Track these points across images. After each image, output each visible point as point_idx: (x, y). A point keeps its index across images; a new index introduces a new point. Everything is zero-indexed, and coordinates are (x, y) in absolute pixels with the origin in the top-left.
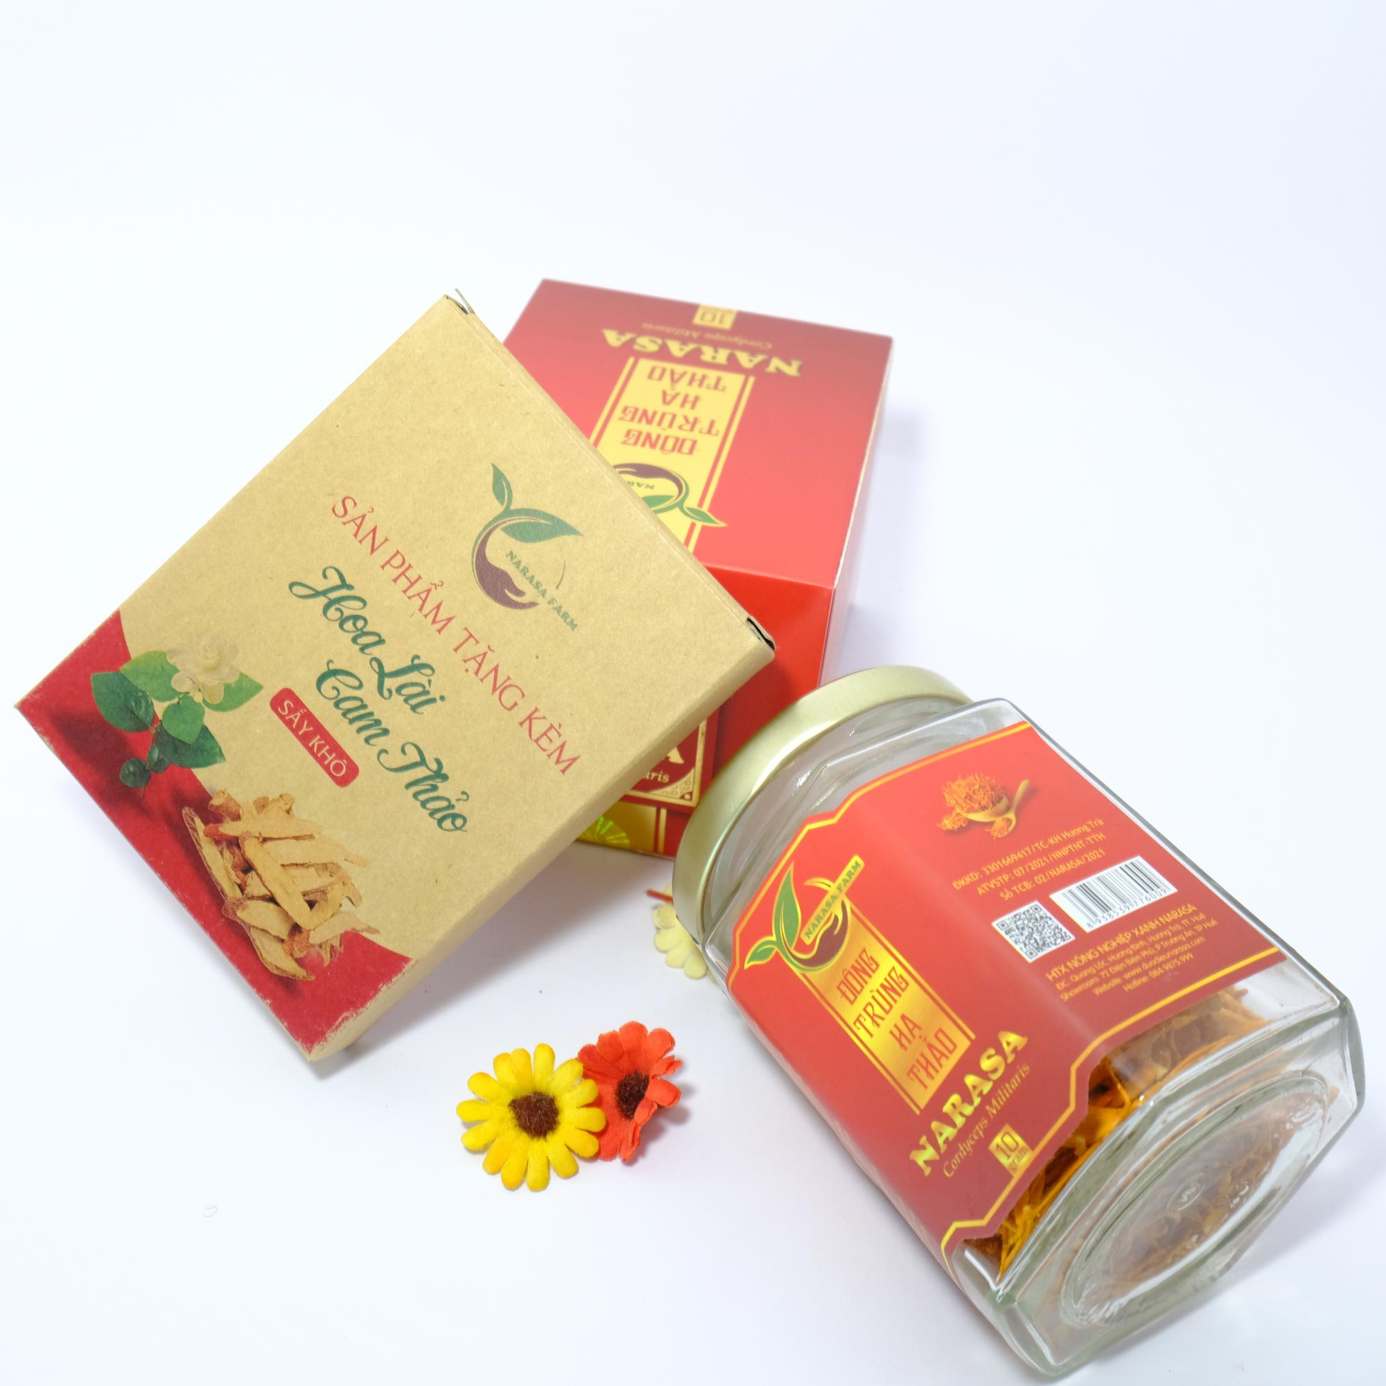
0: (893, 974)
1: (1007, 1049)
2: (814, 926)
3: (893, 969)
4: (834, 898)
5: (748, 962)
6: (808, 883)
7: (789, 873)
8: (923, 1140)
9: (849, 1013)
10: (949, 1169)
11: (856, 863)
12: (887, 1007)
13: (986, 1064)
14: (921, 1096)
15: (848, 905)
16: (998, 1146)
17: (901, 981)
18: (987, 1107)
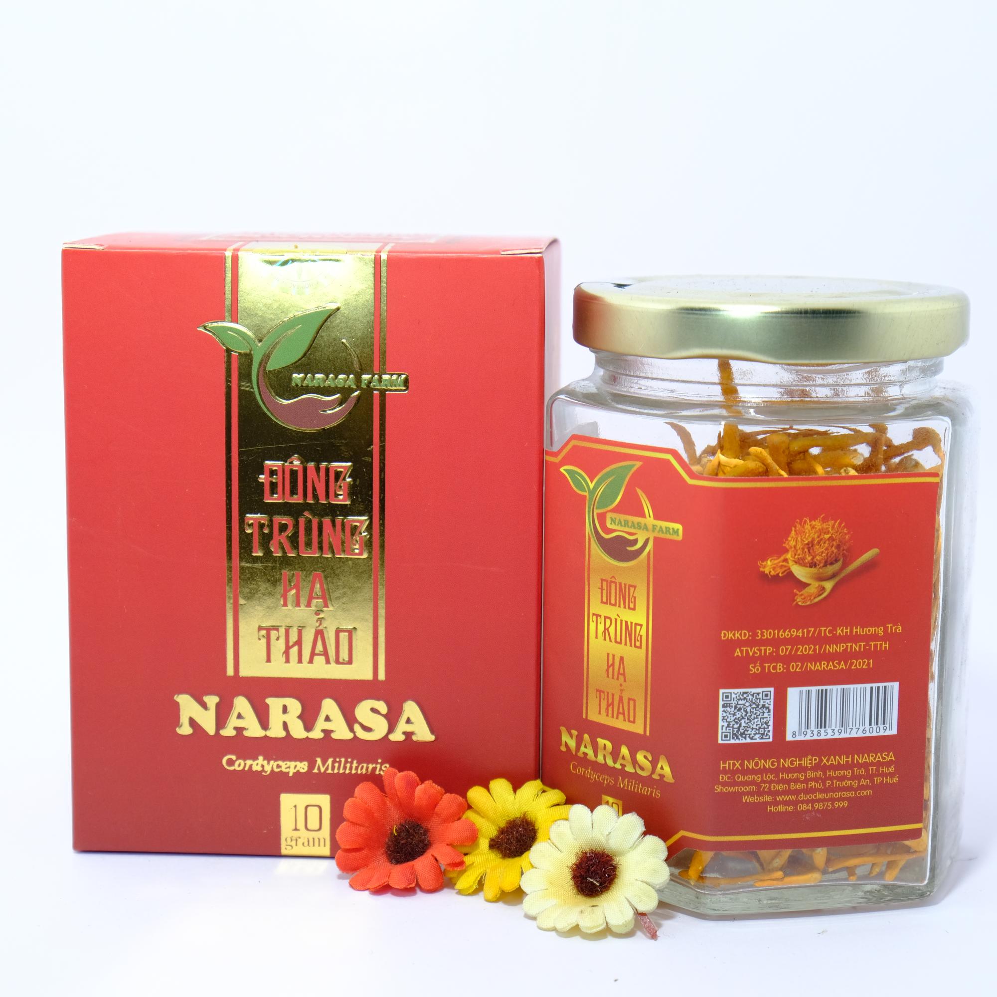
0: (638, 628)
1: (659, 769)
2: (620, 523)
3: (641, 626)
4: (646, 528)
5: (565, 470)
6: (640, 492)
7: (634, 465)
8: (574, 733)
10: (575, 768)
11: (678, 530)
13: (640, 757)
14: (593, 713)
15: (650, 546)
17: (639, 639)
18: (620, 778)
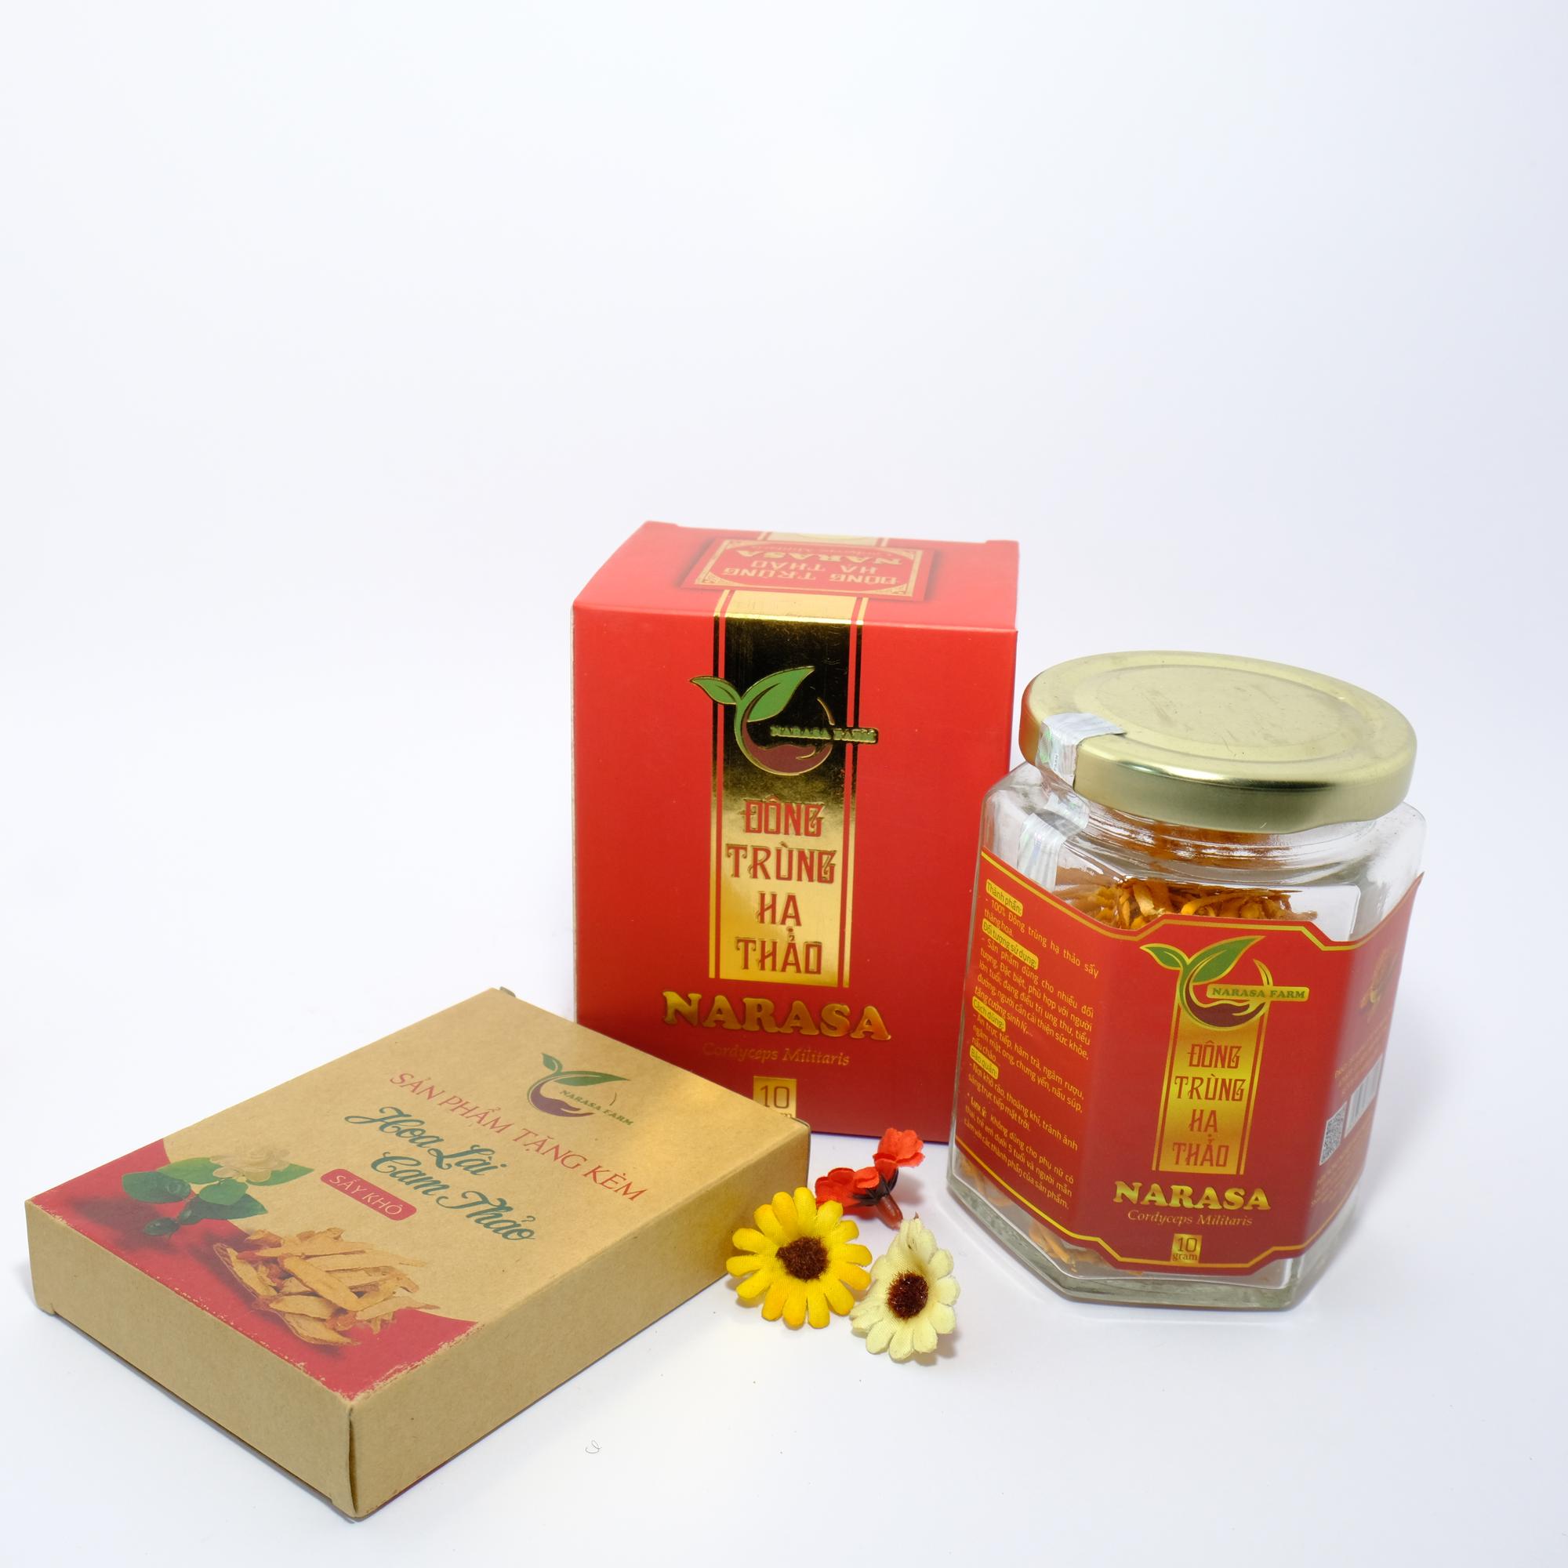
0: (1239, 1083)
1: (1252, 1201)
2: (1226, 993)
3: (1243, 1081)
4: (1262, 994)
5: (1148, 948)
6: (1257, 963)
7: (1252, 940)
8: (1137, 1185)
9: (1181, 1066)
10: (1136, 1215)
11: (1303, 992)
12: (1211, 1095)
13: (1230, 1195)
14: (1167, 1164)
15: (1265, 1010)
16: (1182, 1239)
17: (1239, 1092)
18: (1201, 1216)
